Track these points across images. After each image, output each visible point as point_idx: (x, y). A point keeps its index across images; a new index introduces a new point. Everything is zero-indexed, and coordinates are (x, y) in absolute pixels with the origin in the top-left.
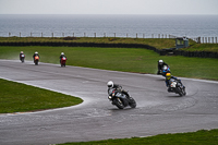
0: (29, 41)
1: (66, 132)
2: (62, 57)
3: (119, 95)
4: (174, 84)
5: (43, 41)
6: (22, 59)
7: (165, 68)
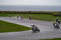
0: (18, 12)
1: (28, 37)
2: (30, 17)
3: (34, 28)
4: (56, 25)
5: (22, 12)
6: (18, 17)
7: (58, 20)
